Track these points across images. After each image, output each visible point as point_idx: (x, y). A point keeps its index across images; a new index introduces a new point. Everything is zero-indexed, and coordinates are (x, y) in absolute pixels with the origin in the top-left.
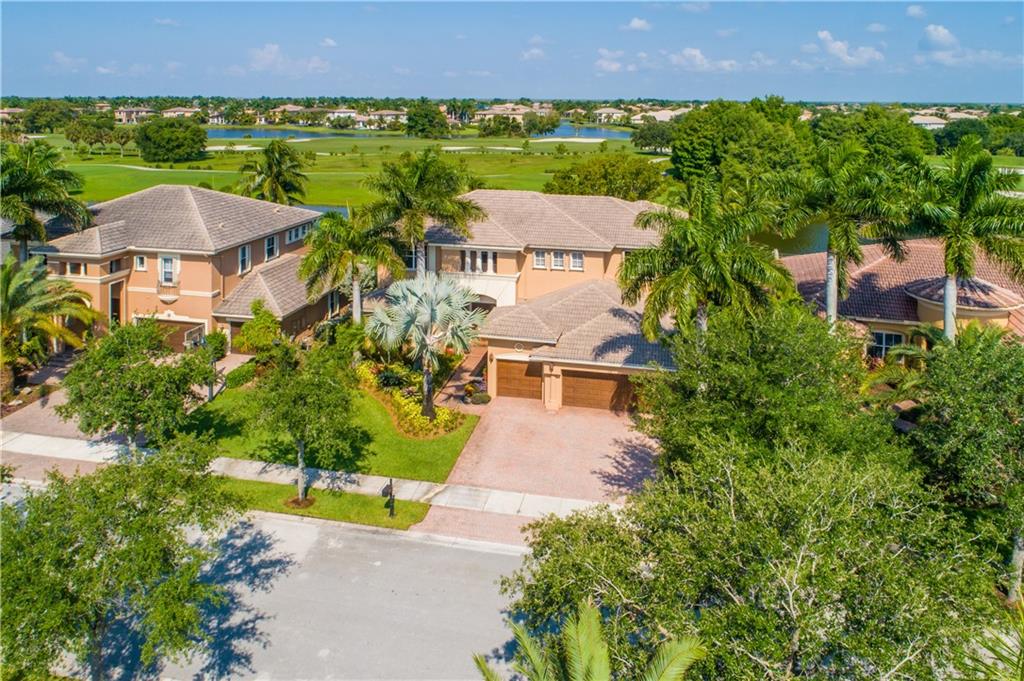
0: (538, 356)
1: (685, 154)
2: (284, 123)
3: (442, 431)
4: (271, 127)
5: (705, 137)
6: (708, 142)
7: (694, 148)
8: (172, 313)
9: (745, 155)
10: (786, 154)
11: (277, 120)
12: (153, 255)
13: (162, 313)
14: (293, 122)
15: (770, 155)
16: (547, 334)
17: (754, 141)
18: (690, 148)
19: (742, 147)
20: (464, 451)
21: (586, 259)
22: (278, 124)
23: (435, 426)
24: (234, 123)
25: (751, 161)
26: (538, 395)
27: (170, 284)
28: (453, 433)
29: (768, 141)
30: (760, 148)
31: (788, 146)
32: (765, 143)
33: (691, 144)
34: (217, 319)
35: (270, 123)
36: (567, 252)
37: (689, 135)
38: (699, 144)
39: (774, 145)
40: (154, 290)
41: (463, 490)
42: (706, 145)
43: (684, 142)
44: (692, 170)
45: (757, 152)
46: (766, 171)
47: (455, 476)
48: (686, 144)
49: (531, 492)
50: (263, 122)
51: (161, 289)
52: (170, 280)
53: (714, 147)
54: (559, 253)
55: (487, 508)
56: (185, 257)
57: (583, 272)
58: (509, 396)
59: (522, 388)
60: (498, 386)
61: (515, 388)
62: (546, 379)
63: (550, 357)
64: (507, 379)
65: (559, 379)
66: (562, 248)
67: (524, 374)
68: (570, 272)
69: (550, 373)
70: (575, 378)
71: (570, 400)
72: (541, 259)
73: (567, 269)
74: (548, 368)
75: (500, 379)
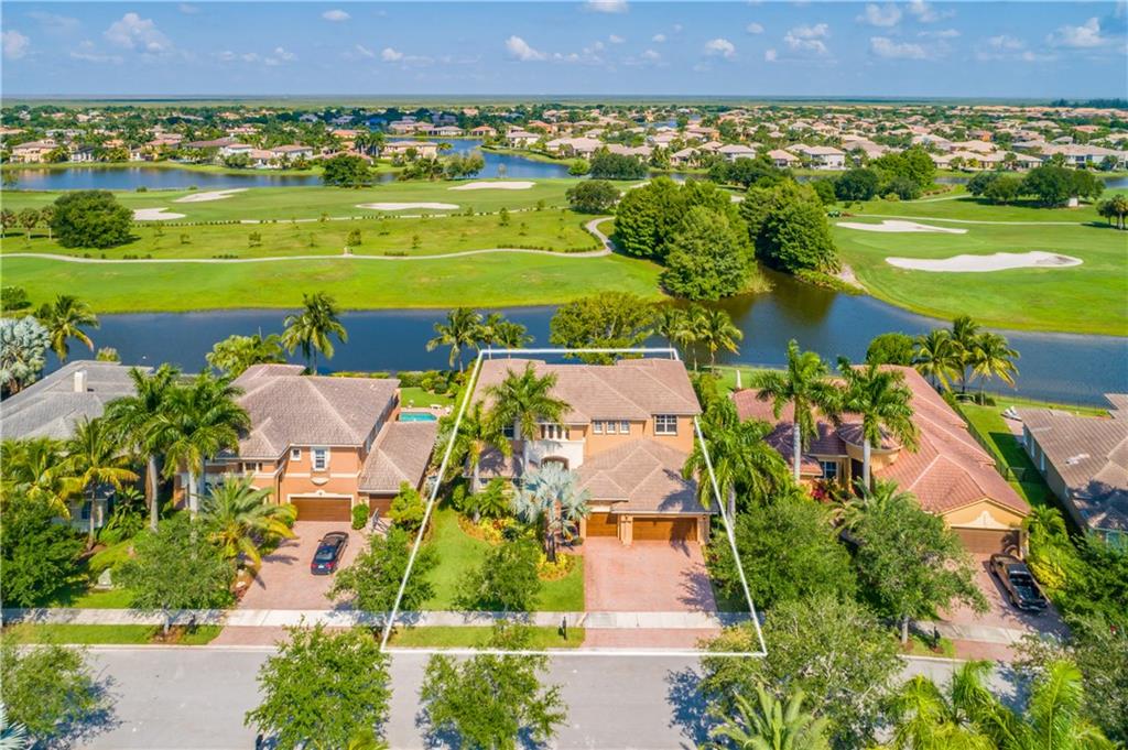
0: (618, 509)
1: (630, 231)
2: (165, 159)
3: (565, 572)
4: (149, 164)
5: (648, 216)
6: (651, 220)
7: (639, 227)
8: (323, 492)
9: (690, 247)
10: (723, 245)
11: (156, 156)
12: (307, 449)
13: (314, 492)
14: (174, 158)
15: (711, 246)
16: (620, 492)
17: (697, 234)
18: (635, 226)
19: (686, 239)
20: (585, 585)
21: (632, 426)
22: (158, 161)
23: (560, 569)
24: (103, 160)
25: (695, 251)
26: (615, 534)
27: (323, 470)
28: (572, 573)
29: (708, 232)
30: (701, 238)
31: (725, 236)
32: (706, 234)
33: (636, 221)
34: (360, 494)
35: (147, 159)
36: (618, 421)
37: (632, 214)
38: (643, 223)
39: (713, 236)
40: (308, 475)
41: (598, 615)
42: (648, 223)
43: (629, 220)
44: (637, 246)
45: (700, 242)
46: (707, 261)
47: (589, 605)
48: (630, 221)
49: (641, 611)
50: (138, 158)
51: (314, 473)
52: (323, 466)
53: (657, 226)
54: (612, 422)
55: (618, 625)
56: (334, 450)
57: (629, 434)
58: (594, 536)
59: (603, 531)
60: (587, 530)
61: (599, 530)
62: (621, 524)
63: (626, 510)
64: (593, 524)
65: (631, 524)
66: (615, 419)
67: (605, 521)
68: (620, 435)
69: (626, 520)
70: (642, 522)
71: (638, 536)
72: (598, 427)
73: (618, 433)
74: (624, 518)
75: (588, 525)
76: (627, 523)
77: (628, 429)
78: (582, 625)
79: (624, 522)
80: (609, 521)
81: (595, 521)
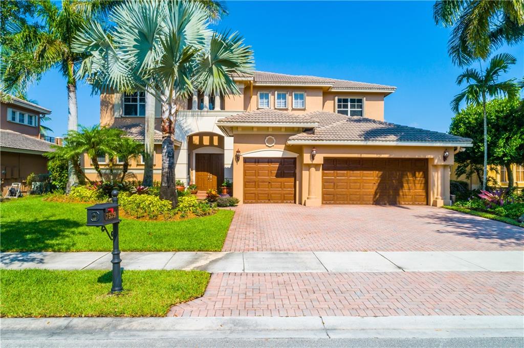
0: (299, 140)
20: (232, 227)
21: (309, 99)
36: (290, 92)
41: (262, 254)
47: (235, 245)
57: (304, 110)
58: (257, 203)
59: (272, 192)
60: (244, 191)
61: (264, 192)
62: (303, 172)
63: (313, 140)
64: (255, 182)
65: (319, 170)
66: (287, 85)
67: (275, 175)
68: (293, 111)
69: (311, 163)
70: (335, 171)
71: (329, 198)
72: (265, 101)
73: (290, 108)
74: (309, 157)
75: (247, 183)
76: (313, 169)
77: (304, 103)
78: (204, 268)
79: (309, 166)
80: (280, 174)
81: (258, 176)
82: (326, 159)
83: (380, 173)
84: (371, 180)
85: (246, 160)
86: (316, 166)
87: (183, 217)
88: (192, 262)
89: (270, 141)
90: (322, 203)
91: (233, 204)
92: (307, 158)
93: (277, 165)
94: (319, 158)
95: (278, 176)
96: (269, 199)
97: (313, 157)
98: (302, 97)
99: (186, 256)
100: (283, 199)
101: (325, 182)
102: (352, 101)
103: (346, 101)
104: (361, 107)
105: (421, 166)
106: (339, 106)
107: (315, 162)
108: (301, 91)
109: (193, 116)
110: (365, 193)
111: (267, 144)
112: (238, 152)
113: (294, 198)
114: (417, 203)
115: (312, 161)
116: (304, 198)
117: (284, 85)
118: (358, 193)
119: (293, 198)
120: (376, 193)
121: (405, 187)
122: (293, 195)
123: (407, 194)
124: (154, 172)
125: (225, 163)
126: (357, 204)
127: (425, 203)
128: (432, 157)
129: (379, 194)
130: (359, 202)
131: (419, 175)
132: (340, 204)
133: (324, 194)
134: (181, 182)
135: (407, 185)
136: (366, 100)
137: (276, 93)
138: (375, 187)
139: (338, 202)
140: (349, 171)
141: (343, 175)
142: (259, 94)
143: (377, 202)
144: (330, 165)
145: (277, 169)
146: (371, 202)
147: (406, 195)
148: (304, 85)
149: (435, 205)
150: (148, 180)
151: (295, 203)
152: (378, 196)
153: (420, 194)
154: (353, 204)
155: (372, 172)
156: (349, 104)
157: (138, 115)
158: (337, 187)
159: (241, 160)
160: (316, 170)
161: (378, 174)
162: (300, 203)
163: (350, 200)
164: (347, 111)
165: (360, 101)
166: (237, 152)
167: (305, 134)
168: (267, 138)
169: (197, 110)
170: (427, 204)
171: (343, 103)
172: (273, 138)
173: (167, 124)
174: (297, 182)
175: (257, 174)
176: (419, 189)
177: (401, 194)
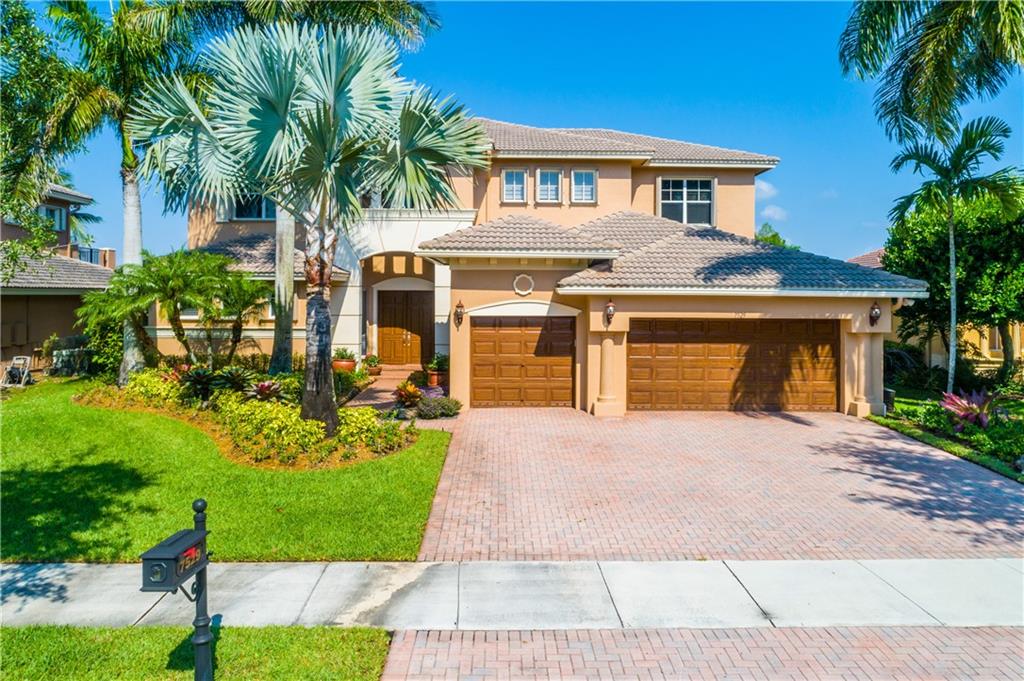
0: (579, 285)
16: (592, 243)
20: (443, 483)
21: (603, 184)
28: (397, 456)
36: (566, 169)
54: (550, 174)
55: (629, 618)
57: (595, 205)
58: (498, 406)
59: (527, 385)
60: (472, 383)
61: (513, 385)
62: (589, 346)
63: (607, 286)
64: (494, 365)
65: (621, 344)
66: (559, 157)
67: (533, 350)
68: (572, 208)
69: (605, 329)
70: (654, 344)
71: (643, 397)
72: (516, 186)
73: (566, 202)
74: (601, 318)
75: (477, 368)
76: (608, 342)
77: (593, 193)
78: (379, 616)
79: (600, 337)
80: (545, 348)
81: (501, 352)
82: (633, 322)
83: (745, 348)
84: (726, 361)
85: (476, 322)
86: (616, 337)
87: (346, 457)
88: (356, 596)
89: (524, 285)
90: (628, 409)
91: (449, 412)
92: (596, 321)
93: (537, 331)
94: (621, 321)
95: (538, 353)
96: (522, 398)
97: (608, 319)
98: (590, 180)
99: (346, 574)
100: (550, 399)
101: (633, 367)
102: (692, 185)
103: (678, 184)
104: (709, 196)
105: (827, 334)
106: (665, 196)
107: (611, 328)
108: (589, 168)
109: (373, 220)
110: (712, 388)
111: (517, 291)
112: (460, 306)
113: (572, 396)
114: (817, 407)
115: (607, 327)
116: (592, 398)
117: (554, 157)
118: (699, 388)
119: (569, 396)
120: (735, 391)
121: (796, 376)
122: (569, 391)
123: (799, 388)
124: (295, 334)
125: (436, 314)
126: (697, 409)
127: (834, 407)
128: (849, 317)
129: (742, 390)
130: (701, 406)
131: (824, 351)
132: (663, 409)
133: (631, 391)
134: (349, 352)
135: (798, 371)
136: (719, 184)
137: (538, 171)
138: (734, 376)
139: (659, 406)
140: (680, 345)
141: (669, 352)
142: (503, 174)
143: (737, 408)
144: (644, 332)
145: (537, 338)
146: (726, 406)
147: (797, 392)
148: (593, 157)
149: (853, 412)
150: (282, 358)
151: (574, 406)
152: (739, 394)
153: (825, 389)
154: (689, 409)
155: (727, 346)
156: (685, 190)
157: (264, 218)
158: (657, 374)
159: (466, 322)
160: (615, 344)
161: (740, 349)
162: (584, 409)
163: (684, 402)
164: (682, 204)
165: (707, 185)
166: (457, 307)
167: (592, 272)
168: (517, 278)
169: (380, 208)
170: (839, 409)
171: (672, 187)
172: (530, 278)
173: (316, 268)
174: (578, 366)
175: (497, 348)
176: (822, 379)
177: (787, 388)
